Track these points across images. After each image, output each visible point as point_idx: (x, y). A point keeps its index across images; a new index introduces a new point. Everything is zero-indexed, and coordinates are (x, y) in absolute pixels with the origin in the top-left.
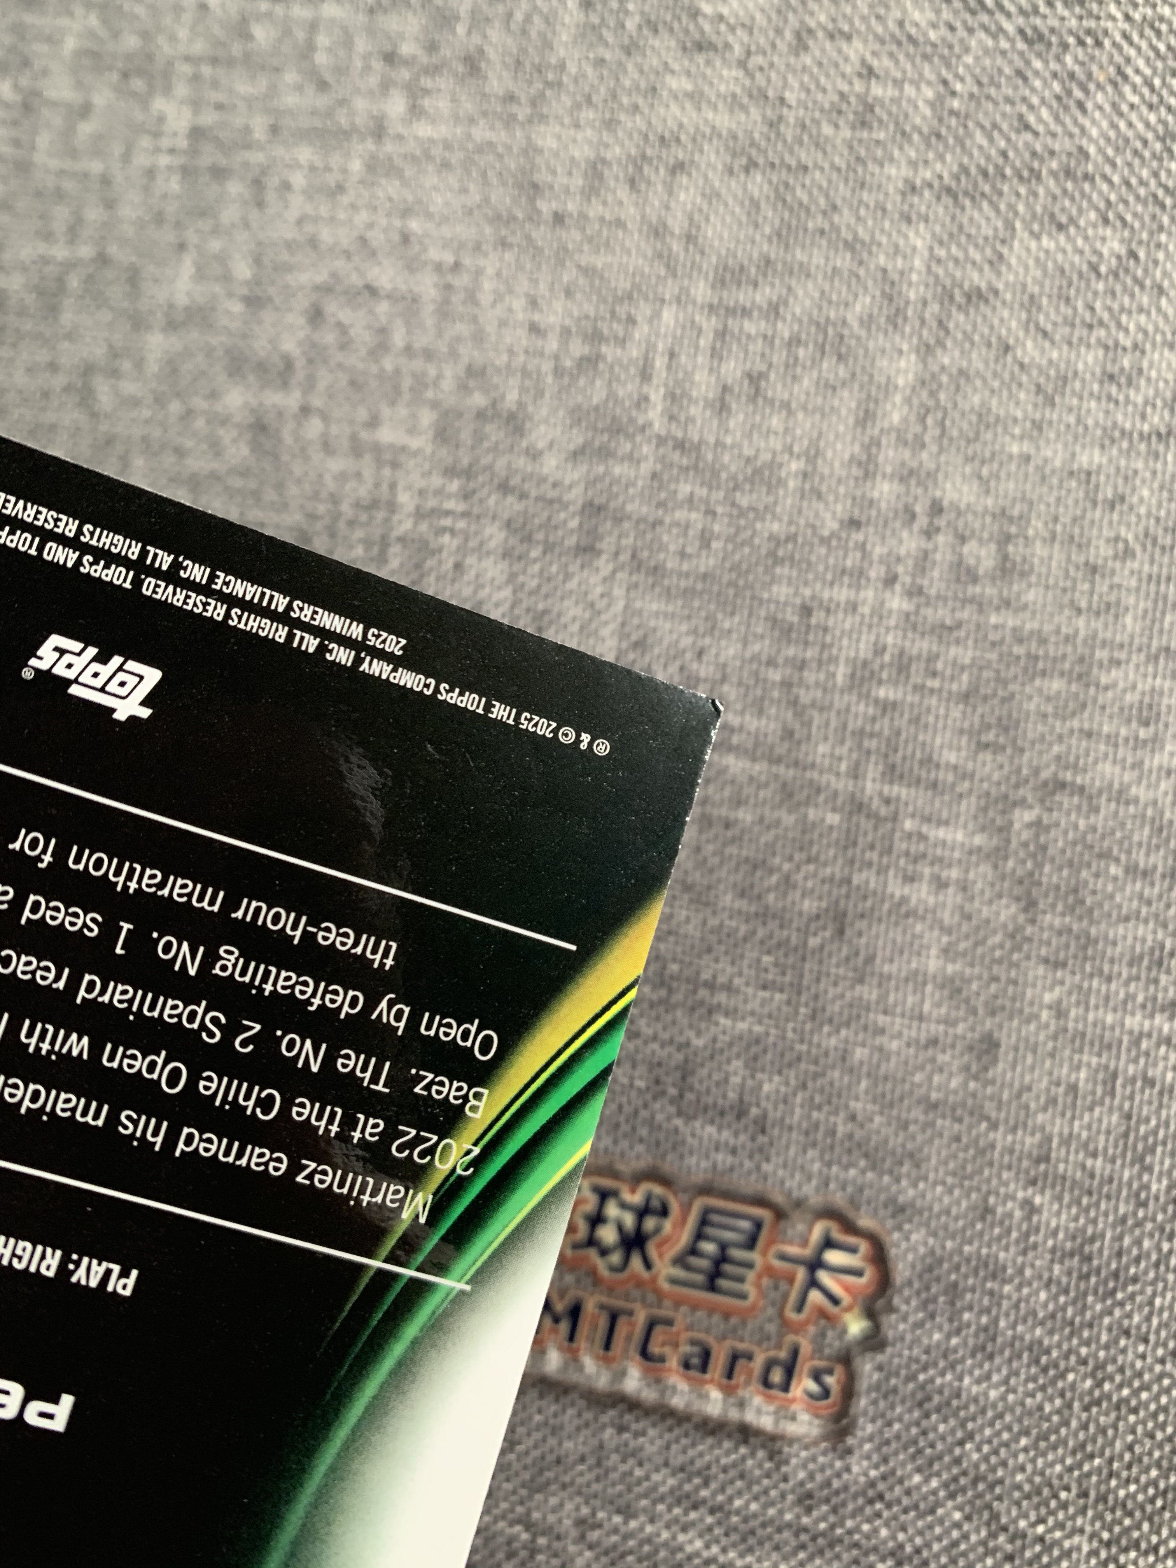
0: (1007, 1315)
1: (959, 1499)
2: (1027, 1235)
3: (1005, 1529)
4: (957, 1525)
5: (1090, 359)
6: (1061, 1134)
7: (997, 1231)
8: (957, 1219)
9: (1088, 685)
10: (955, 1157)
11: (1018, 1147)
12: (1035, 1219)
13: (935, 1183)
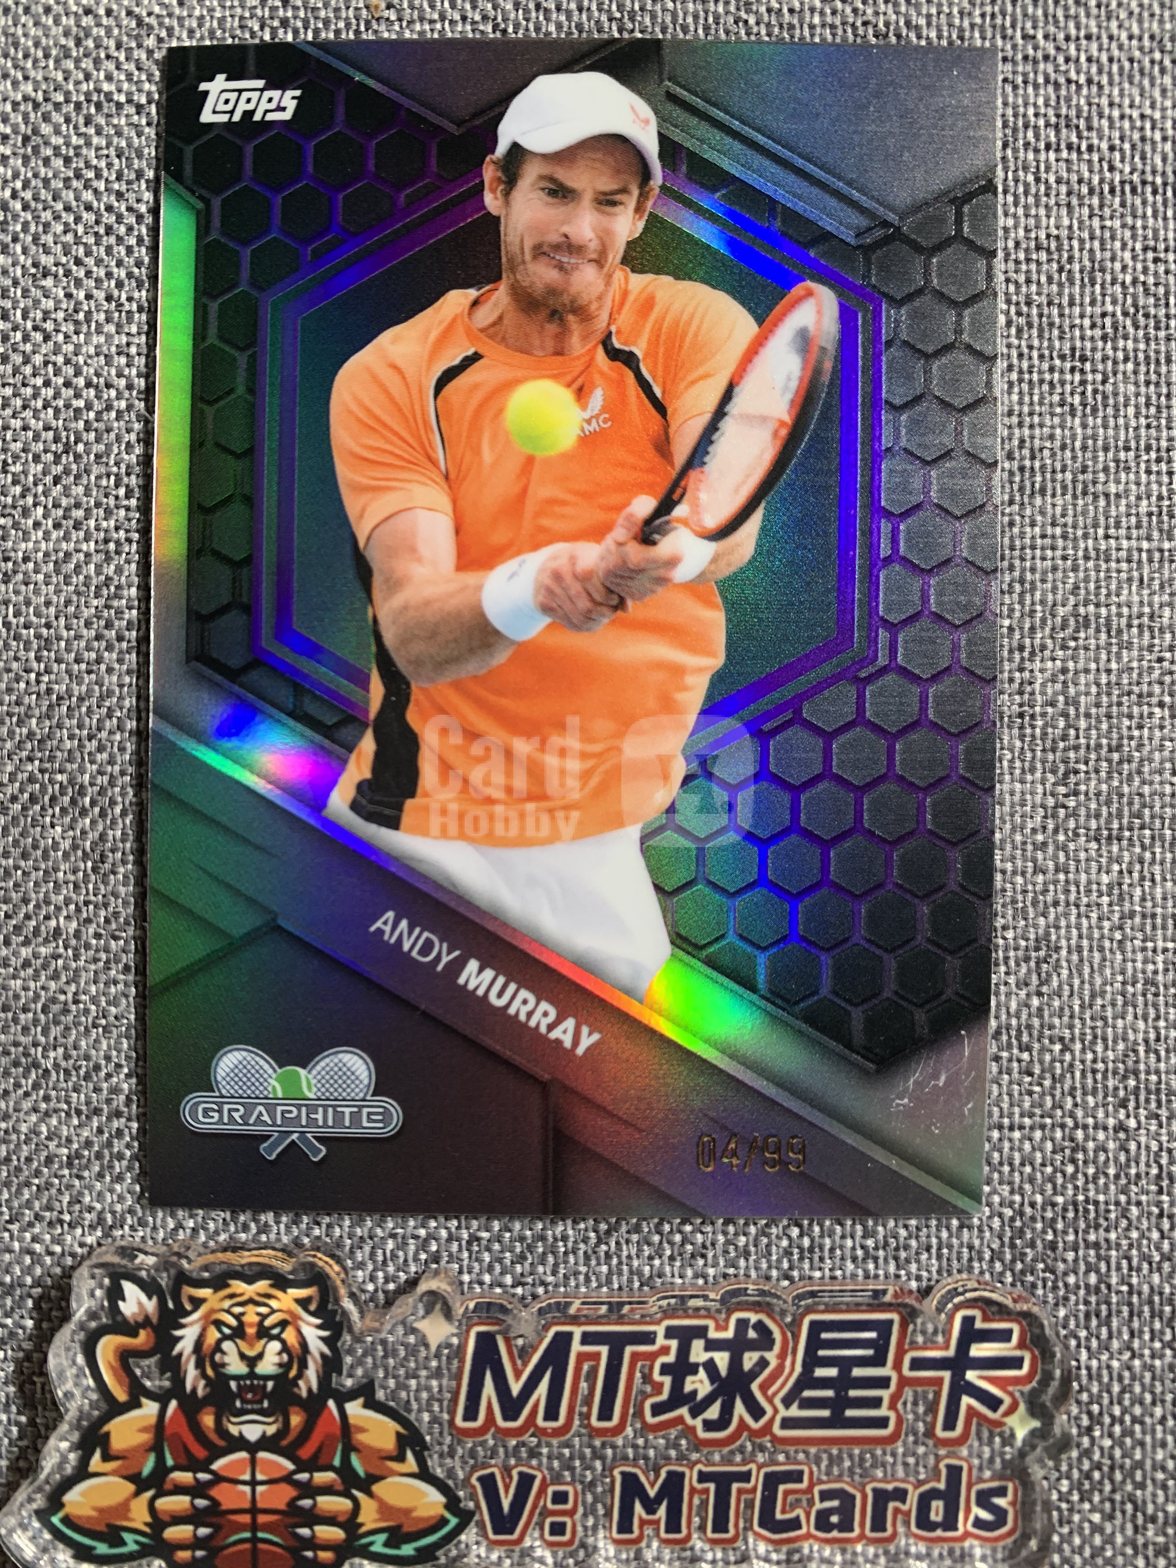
0: (1119, 1268)
1: (1096, 1498)
2: (1128, 1166)
3: (1153, 1519)
4: (1097, 1529)
5: (1041, 101)
6: (1146, 1041)
7: (1091, 1171)
8: (1043, 1165)
9: (1096, 497)
10: (1030, 1093)
11: (1100, 1066)
12: (1133, 1146)
13: (1011, 1128)
